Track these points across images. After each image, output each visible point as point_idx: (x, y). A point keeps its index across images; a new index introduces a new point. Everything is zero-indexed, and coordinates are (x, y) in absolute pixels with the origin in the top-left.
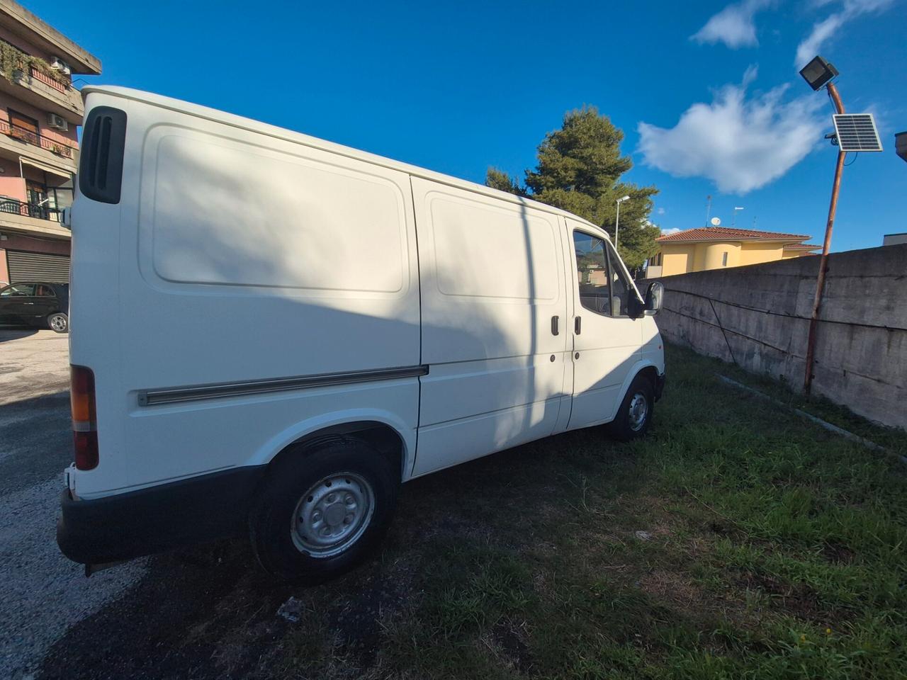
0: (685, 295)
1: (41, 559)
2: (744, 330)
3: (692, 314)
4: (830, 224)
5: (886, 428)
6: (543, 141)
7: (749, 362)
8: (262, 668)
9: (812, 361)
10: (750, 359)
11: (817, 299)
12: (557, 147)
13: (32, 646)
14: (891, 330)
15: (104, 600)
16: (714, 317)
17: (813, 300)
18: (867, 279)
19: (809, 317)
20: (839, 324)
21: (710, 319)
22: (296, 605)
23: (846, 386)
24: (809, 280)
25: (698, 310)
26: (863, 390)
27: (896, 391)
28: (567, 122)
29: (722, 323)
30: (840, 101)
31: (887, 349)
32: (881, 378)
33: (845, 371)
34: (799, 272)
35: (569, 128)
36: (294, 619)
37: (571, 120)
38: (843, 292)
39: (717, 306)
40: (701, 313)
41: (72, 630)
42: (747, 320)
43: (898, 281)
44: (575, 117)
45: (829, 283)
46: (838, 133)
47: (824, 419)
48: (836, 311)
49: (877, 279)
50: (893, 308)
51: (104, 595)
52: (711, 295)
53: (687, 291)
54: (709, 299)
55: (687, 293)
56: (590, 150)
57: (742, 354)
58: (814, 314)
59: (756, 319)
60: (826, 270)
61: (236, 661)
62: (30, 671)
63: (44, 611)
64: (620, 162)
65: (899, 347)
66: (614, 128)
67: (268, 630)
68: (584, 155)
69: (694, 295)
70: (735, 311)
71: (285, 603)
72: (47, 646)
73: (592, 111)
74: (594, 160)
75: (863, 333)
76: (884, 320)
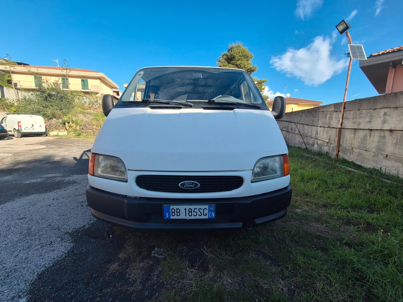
0: (284, 122)
1: (6, 245)
2: (310, 135)
3: (287, 130)
4: (346, 89)
5: (369, 168)
6: (220, 56)
7: (312, 147)
8: (155, 279)
9: (339, 145)
10: (313, 146)
11: (341, 120)
12: (226, 60)
13: (19, 285)
14: (371, 130)
15: (54, 259)
16: (297, 131)
17: (339, 121)
18: (361, 111)
19: (338, 127)
20: (350, 129)
21: (296, 131)
22: (159, 251)
23: (353, 153)
24: (337, 113)
25: (290, 128)
26: (360, 154)
27: (373, 154)
28: (230, 49)
29: (301, 132)
30: (351, 39)
31: (369, 138)
32: (367, 149)
33: (352, 148)
34: (333, 109)
35: (230, 52)
36: (162, 257)
37: (232, 48)
38: (352, 116)
39: (299, 126)
40: (292, 129)
41: (40, 275)
42: (312, 131)
43: (374, 111)
44: (233, 47)
45: (346, 113)
46: (350, 52)
47: (347, 166)
48: (348, 124)
49: (365, 110)
50: (372, 121)
51: (52, 257)
52: (296, 121)
53: (285, 120)
54: (295, 123)
55: (285, 121)
56: (240, 62)
57: (310, 144)
58: (340, 126)
59: (316, 130)
60: (344, 108)
61: (140, 277)
62: (22, 297)
63: (19, 268)
64: (252, 67)
65: (374, 137)
66: (249, 53)
67: (150, 262)
68: (237, 64)
69: (288, 122)
70: (306, 127)
71: (154, 251)
72: (28, 284)
73: (240, 45)
74: (242, 66)
75: (359, 132)
76: (368, 126)
